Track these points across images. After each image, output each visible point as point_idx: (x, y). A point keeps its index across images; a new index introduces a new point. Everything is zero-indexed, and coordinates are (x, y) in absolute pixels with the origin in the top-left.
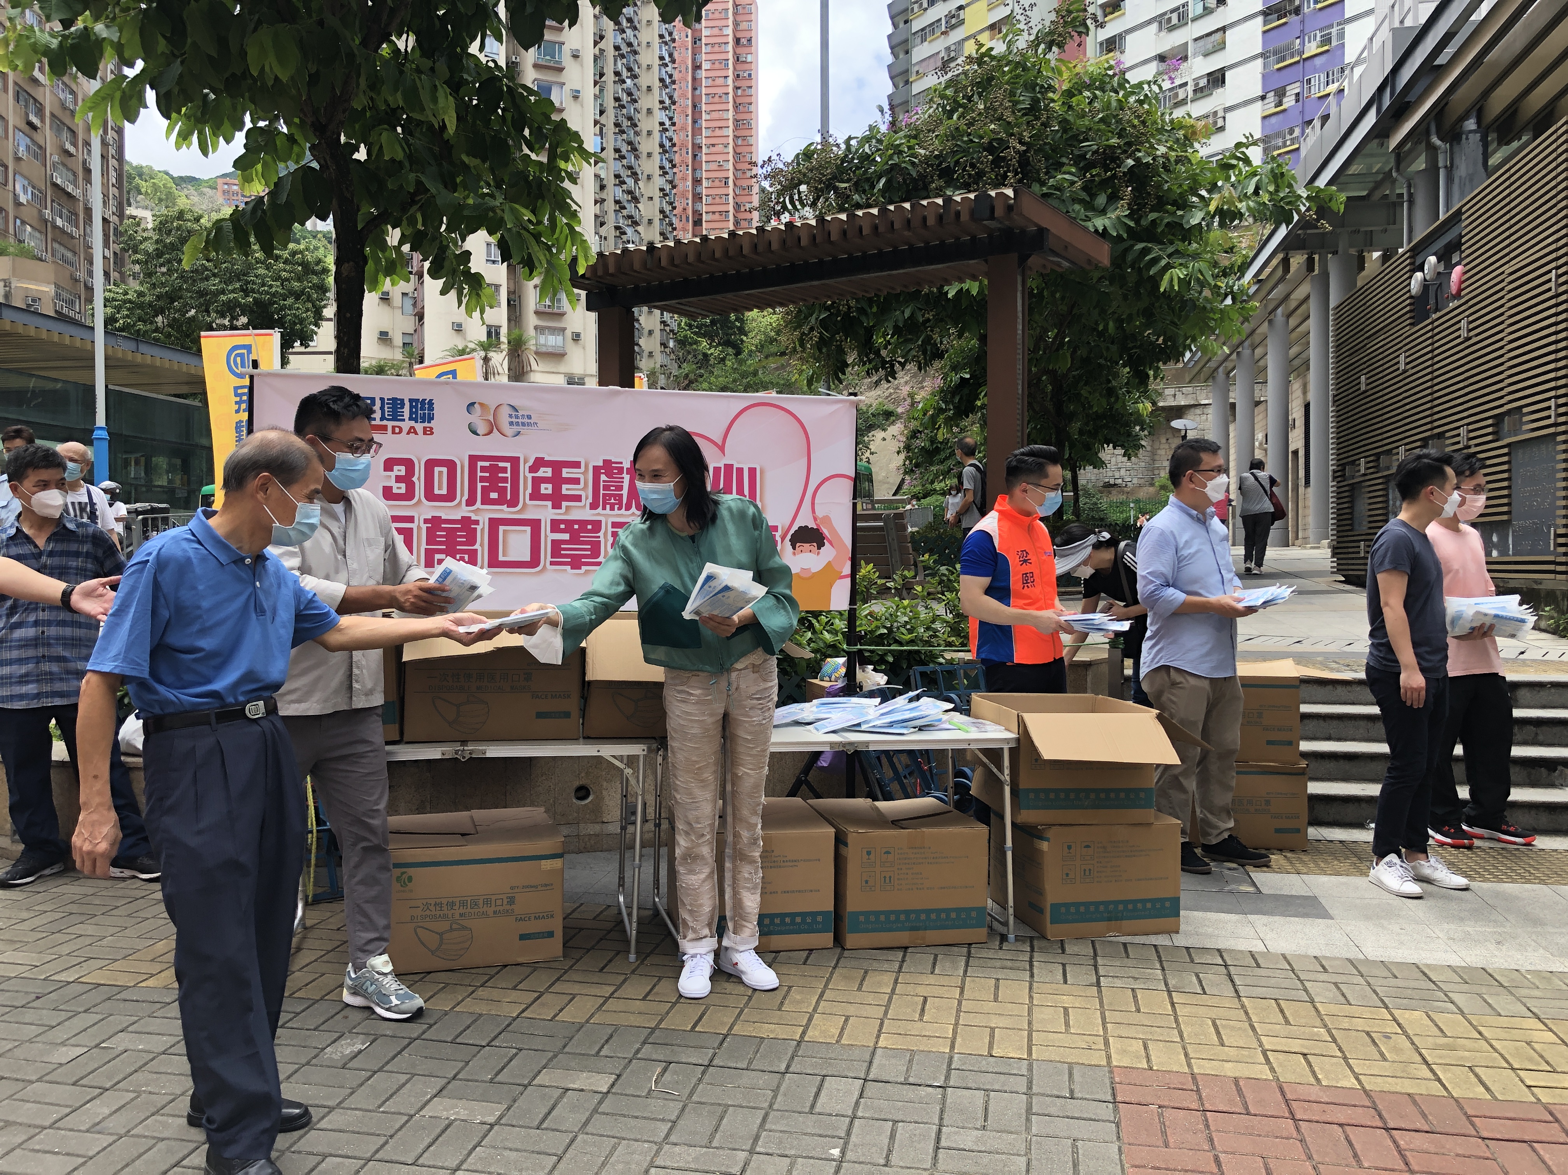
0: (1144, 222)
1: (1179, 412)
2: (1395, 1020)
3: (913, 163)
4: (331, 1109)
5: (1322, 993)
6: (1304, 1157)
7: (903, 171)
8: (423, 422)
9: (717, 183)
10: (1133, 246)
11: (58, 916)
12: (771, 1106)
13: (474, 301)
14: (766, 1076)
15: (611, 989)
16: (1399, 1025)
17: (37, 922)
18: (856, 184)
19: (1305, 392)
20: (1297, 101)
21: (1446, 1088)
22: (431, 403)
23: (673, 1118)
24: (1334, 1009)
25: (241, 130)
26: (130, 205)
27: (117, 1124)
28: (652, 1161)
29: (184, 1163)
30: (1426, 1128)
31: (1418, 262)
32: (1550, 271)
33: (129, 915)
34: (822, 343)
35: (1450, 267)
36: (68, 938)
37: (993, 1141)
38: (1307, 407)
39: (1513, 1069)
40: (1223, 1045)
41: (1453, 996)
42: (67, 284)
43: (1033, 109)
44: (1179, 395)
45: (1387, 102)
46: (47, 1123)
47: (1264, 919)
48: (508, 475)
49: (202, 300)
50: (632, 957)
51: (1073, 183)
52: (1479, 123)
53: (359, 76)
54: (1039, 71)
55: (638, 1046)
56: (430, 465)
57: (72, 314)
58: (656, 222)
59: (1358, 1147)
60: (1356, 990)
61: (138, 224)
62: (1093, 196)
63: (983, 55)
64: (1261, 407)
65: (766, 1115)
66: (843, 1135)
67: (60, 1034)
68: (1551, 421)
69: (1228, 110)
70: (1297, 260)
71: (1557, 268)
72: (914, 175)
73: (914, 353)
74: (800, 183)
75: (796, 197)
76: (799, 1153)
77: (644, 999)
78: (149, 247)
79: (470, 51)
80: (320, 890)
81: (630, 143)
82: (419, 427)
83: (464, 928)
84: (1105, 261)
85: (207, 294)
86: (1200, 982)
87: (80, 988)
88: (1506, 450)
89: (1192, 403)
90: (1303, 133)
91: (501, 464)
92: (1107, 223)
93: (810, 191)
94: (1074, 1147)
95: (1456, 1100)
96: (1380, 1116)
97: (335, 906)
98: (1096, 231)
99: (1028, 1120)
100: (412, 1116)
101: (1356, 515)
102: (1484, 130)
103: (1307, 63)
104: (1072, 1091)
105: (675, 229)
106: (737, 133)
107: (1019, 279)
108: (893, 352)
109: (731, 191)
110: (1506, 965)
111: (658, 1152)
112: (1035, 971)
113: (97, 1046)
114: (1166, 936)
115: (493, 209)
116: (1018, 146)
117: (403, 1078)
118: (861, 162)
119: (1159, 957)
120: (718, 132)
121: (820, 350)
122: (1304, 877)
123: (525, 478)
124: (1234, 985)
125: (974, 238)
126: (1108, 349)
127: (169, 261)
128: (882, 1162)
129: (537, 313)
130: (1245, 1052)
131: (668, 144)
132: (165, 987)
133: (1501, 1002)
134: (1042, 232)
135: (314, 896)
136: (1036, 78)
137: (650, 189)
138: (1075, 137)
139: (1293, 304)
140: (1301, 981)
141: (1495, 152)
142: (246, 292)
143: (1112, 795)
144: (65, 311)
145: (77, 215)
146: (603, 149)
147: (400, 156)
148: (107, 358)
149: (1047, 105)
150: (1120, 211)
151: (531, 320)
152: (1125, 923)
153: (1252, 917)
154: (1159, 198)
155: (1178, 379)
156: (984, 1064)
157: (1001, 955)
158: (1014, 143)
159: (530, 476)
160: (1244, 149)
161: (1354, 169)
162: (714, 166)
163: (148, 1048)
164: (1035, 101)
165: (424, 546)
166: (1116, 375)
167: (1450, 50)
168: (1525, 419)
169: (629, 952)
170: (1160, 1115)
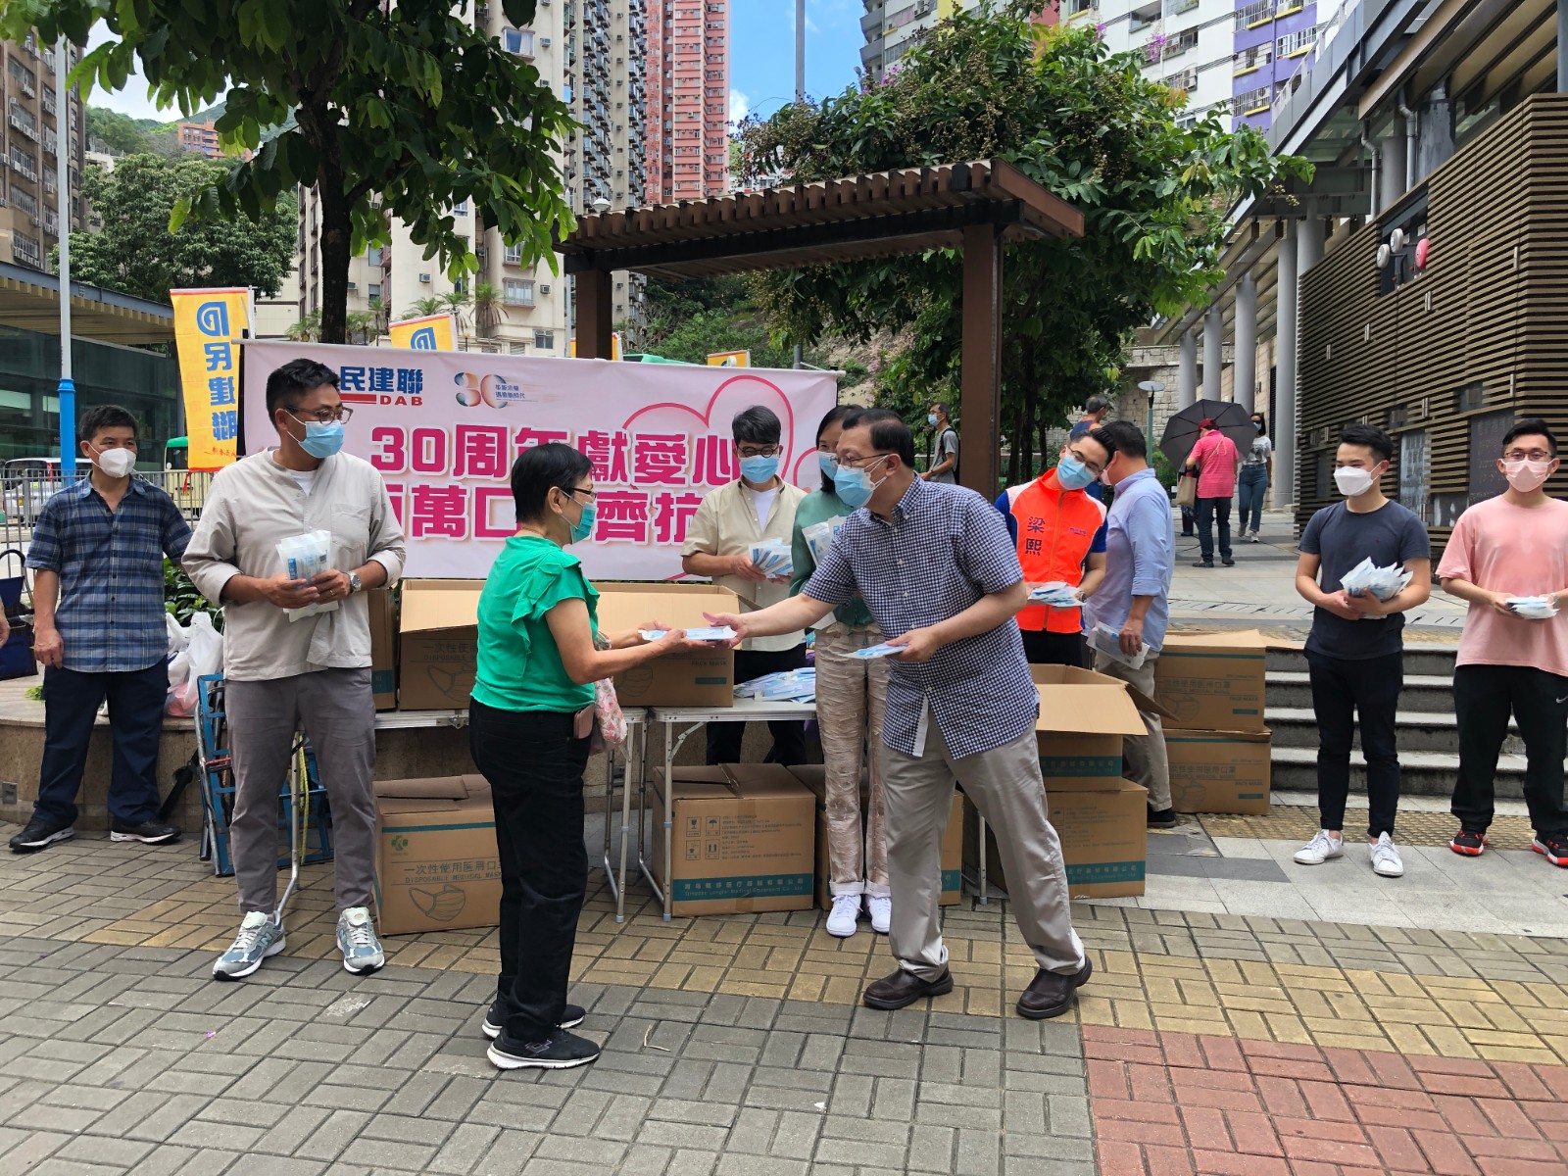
0: (1117, 190)
1: (1146, 373)
2: (1347, 979)
3: (890, 126)
4: (337, 1065)
5: (1279, 954)
6: (1259, 1109)
7: (881, 135)
8: (412, 392)
9: (687, 135)
10: (1106, 213)
11: (55, 876)
12: (757, 1062)
13: (456, 267)
14: (752, 1033)
15: (600, 949)
16: (1351, 984)
17: (35, 882)
18: (833, 146)
19: (1271, 357)
20: (1269, 61)
21: (1394, 1045)
22: (419, 373)
23: (665, 1073)
24: (1290, 969)
25: (222, 90)
26: (88, 149)
27: (131, 1079)
28: (646, 1115)
29: (199, 1116)
30: (1375, 1082)
31: (1385, 233)
32: (1512, 248)
33: (125, 876)
34: (797, 304)
35: (1415, 239)
36: (66, 898)
37: (970, 1094)
38: (1273, 371)
39: (1458, 1027)
40: (1185, 1003)
41: (1403, 957)
42: (26, 231)
43: (1010, 74)
44: (1147, 357)
45: (1357, 70)
46: (62, 1079)
47: (1226, 882)
48: (495, 445)
49: (166, 249)
50: (620, 918)
51: (1047, 149)
52: (1447, 93)
53: (346, 45)
54: (1016, 35)
55: (627, 1004)
56: (419, 434)
57: (30, 260)
58: (626, 174)
59: (1310, 1099)
60: (1311, 951)
61: (99, 170)
62: (1067, 162)
63: (960, 19)
64: (1228, 370)
65: (754, 1070)
66: (827, 1089)
67: (67, 993)
68: (1511, 394)
69: (1199, 69)
70: (1266, 225)
71: (1519, 245)
72: (891, 137)
73: (887, 316)
74: (777, 144)
75: (773, 157)
76: (785, 1106)
77: (633, 958)
78: (111, 193)
79: (451, 13)
80: (311, 852)
81: (599, 93)
82: (408, 397)
83: (459, 890)
84: (1079, 230)
85: (170, 243)
86: (1164, 943)
87: (83, 948)
88: (1465, 423)
89: (1159, 364)
90: (1274, 95)
91: (488, 435)
92: (1081, 190)
93: (786, 153)
94: (1046, 1102)
95: (1403, 1056)
96: (1331, 1070)
97: (327, 867)
98: (1070, 198)
99: (1002, 1075)
100: (415, 1072)
101: (1319, 482)
102: (1452, 99)
103: (1279, 23)
104: (1043, 1048)
105: (644, 181)
106: (709, 85)
107: (995, 248)
108: (868, 314)
109: (701, 143)
110: (1452, 928)
111: (651, 1106)
112: (1007, 932)
113: (105, 1004)
114: (1132, 899)
115: (479, 179)
116: (995, 111)
117: (405, 1035)
118: (838, 124)
119: (1125, 919)
120: (689, 84)
121: (795, 312)
122: (1264, 841)
123: (512, 448)
124: (1196, 947)
125: (950, 208)
126: (1079, 315)
127: (132, 208)
128: (865, 1114)
129: (505, 265)
130: (1206, 1010)
131: (638, 95)
132: (167, 946)
133: (1448, 962)
134: (1018, 203)
135: (307, 857)
136: (1013, 42)
137: (620, 140)
138: (1051, 103)
139: (1261, 268)
140: (1260, 943)
141: (1462, 120)
142: (212, 242)
143: (1082, 764)
144: (23, 257)
145: (35, 158)
146: (573, 100)
147: (386, 124)
148: (72, 308)
149: (1023, 71)
150: (1094, 178)
151: (500, 273)
152: (1092, 886)
153: (1213, 881)
154: (1133, 165)
155: (1147, 340)
156: (959, 1022)
157: (974, 916)
158: (990, 108)
159: (516, 446)
160: (1215, 118)
161: (1324, 134)
162: (684, 118)
163: (155, 1005)
164: (1012, 66)
165: (412, 515)
166: (1087, 338)
167: (1421, 19)
168: (1485, 393)
169: (616, 913)
170: (1126, 1070)
